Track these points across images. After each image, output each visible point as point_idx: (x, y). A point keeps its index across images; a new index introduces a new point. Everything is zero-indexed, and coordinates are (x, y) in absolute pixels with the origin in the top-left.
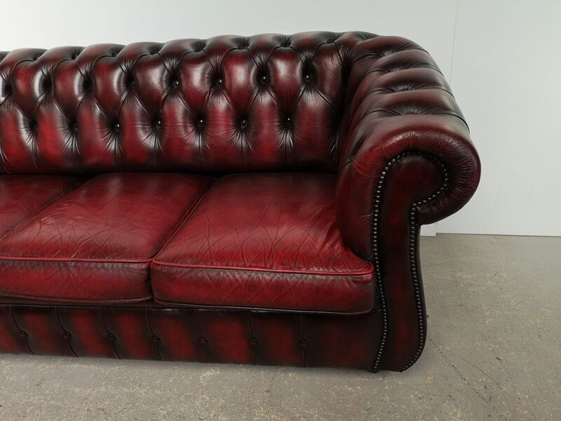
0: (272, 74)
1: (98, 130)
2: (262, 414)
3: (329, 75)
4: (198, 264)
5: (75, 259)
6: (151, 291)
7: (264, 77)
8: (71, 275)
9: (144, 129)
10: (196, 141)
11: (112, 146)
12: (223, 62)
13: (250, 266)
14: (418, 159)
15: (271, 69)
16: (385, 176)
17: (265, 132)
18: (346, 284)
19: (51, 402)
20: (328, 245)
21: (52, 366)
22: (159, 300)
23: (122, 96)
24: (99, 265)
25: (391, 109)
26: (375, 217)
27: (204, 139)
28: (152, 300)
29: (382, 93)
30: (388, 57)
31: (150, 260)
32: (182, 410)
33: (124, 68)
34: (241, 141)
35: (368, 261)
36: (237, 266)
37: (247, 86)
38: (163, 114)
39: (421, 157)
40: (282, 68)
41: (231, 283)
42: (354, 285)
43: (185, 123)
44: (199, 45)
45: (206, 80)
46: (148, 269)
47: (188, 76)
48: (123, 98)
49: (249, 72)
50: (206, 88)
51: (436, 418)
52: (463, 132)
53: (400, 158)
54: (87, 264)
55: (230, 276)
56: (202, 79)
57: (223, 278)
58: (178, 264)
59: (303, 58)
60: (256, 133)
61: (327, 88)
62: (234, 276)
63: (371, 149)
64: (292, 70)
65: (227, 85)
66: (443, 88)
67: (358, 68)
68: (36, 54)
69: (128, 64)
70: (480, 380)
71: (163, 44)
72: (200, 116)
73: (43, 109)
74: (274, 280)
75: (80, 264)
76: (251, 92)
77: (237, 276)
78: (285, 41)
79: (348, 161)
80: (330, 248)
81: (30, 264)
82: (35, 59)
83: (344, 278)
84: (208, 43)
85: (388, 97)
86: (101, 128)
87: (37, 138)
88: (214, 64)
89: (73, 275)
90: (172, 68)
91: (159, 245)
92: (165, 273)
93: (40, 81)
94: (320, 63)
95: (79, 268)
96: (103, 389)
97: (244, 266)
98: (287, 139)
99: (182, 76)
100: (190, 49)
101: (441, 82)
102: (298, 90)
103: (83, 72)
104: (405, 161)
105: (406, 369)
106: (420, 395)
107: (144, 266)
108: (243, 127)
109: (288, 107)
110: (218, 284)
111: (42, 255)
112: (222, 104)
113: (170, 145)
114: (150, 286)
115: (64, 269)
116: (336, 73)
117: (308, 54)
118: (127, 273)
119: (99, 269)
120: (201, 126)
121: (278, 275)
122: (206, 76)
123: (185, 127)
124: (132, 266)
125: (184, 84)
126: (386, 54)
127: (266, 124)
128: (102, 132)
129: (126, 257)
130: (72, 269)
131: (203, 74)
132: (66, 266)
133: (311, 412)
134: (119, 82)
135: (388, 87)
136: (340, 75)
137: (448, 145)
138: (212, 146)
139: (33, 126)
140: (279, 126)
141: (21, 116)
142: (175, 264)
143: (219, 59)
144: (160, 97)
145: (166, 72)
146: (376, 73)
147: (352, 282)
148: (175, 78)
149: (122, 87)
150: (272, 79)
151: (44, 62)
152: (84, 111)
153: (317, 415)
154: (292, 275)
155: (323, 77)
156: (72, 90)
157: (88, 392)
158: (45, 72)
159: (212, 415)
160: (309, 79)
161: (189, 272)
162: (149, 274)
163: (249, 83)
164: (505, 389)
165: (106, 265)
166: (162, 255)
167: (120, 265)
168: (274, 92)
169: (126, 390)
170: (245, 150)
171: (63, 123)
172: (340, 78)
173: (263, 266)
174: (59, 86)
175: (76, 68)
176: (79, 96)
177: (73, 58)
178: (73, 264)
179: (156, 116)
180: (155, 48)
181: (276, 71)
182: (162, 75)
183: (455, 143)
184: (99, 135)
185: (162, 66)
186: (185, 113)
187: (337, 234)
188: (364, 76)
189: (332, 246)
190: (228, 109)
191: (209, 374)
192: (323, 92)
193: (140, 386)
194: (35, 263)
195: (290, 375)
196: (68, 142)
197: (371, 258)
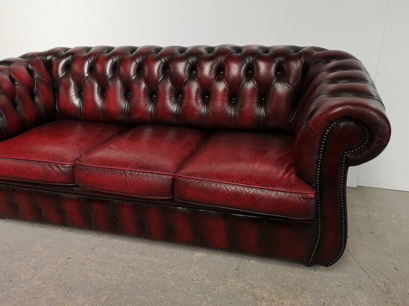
0: (255, 70)
1: (142, 98)
2: (233, 282)
3: (293, 72)
4: (204, 178)
5: (131, 169)
6: (173, 193)
7: (251, 72)
8: (127, 179)
9: (170, 99)
10: (203, 110)
11: (150, 108)
12: (225, 61)
13: (237, 182)
14: (350, 123)
15: (255, 67)
16: (328, 133)
17: (247, 106)
18: (298, 199)
19: (101, 259)
20: (287, 175)
21: (101, 239)
22: (178, 199)
23: (159, 78)
24: (145, 174)
25: (335, 93)
26: (319, 159)
27: (208, 108)
28: (173, 199)
29: (329, 84)
30: (333, 63)
31: (174, 174)
32: (181, 273)
33: (163, 61)
34: (231, 111)
35: (313, 187)
36: (228, 181)
37: (239, 76)
38: (183, 91)
39: (353, 122)
40: (262, 66)
41: (224, 192)
42: (303, 200)
43: (196, 97)
44: (210, 50)
45: (213, 72)
46: (173, 179)
47: (202, 68)
48: (160, 79)
49: (241, 68)
50: (213, 76)
51: (349, 299)
52: (381, 109)
53: (339, 123)
54: (137, 173)
55: (224, 187)
56: (211, 71)
57: (219, 188)
58: (192, 177)
59: (277, 61)
60: (241, 106)
61: (291, 80)
62: (226, 188)
63: (322, 115)
64: (269, 68)
65: (226, 75)
66: (370, 83)
67: (313, 69)
68: (110, 49)
69: (166, 58)
70: (382, 280)
71: (188, 48)
72: (206, 93)
73: (110, 83)
74: (250, 192)
75: (133, 173)
76: (241, 81)
77: (228, 187)
78: (266, 50)
79: (305, 123)
80: (288, 177)
81: (103, 170)
82: (108, 52)
83: (296, 195)
84: (216, 49)
85: (333, 86)
86: (144, 97)
87: (104, 99)
88: (219, 62)
89: (129, 178)
90: (193, 63)
91: (180, 167)
92: (184, 182)
93: (111, 65)
94: (288, 65)
95: (132, 175)
96: (132, 256)
97: (233, 182)
98: (262, 112)
99: (198, 68)
100: (205, 52)
101: (369, 80)
102: (272, 81)
103: (138, 61)
104: (342, 124)
105: (331, 265)
106: (339, 284)
107: (171, 177)
108: (233, 102)
109: (264, 91)
110: (216, 191)
111: (111, 165)
112: (221, 87)
113: (186, 110)
114: (173, 190)
115: (123, 175)
116: (298, 71)
117: (281, 59)
118: (161, 180)
119: (144, 176)
120: (206, 100)
121: (254, 190)
122: (214, 68)
123: (196, 100)
124: (164, 176)
125: (199, 73)
126: (333, 61)
127: (248, 101)
128: (145, 99)
129: (160, 171)
130: (128, 175)
131: (211, 68)
132: (124, 173)
133: (265, 285)
134: (158, 69)
135: (334, 80)
136: (300, 73)
137: (371, 115)
138: (212, 112)
139: (103, 92)
140: (257, 103)
141: (96, 86)
142: (190, 177)
143: (222, 59)
144: (184, 80)
145: (189, 64)
146: (326, 72)
147: (301, 198)
148: (194, 70)
149: (160, 72)
150: (256, 73)
151: (115, 54)
152: (135, 86)
153: (268, 287)
154: (262, 190)
155: (289, 74)
156: (130, 72)
157: (123, 256)
158: (114, 60)
159: (200, 279)
160: (279, 74)
161: (199, 183)
162: (173, 182)
163: (240, 74)
164: (399, 287)
165: (148, 174)
166: (182, 172)
167: (157, 175)
168: (256, 81)
169: (146, 258)
170: (233, 117)
171: (121, 92)
172: (300, 75)
173: (245, 183)
174: (122, 70)
175: (134, 59)
176: (133, 76)
177: (132, 53)
178: (129, 172)
179: (179, 92)
180: (182, 50)
181: (258, 68)
182: (186, 66)
183: (375, 114)
184: (142, 101)
185: (187, 61)
186: (198, 91)
187: (293, 170)
188: (317, 74)
189: (290, 176)
190: (225, 90)
191: (199, 255)
192: (288, 83)
193: (155, 257)
194: (106, 170)
195: (252, 261)
196: (123, 104)
197: (314, 185)
